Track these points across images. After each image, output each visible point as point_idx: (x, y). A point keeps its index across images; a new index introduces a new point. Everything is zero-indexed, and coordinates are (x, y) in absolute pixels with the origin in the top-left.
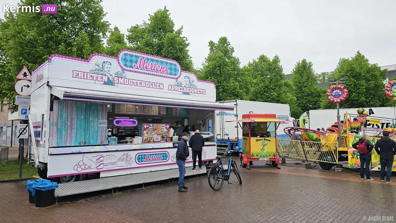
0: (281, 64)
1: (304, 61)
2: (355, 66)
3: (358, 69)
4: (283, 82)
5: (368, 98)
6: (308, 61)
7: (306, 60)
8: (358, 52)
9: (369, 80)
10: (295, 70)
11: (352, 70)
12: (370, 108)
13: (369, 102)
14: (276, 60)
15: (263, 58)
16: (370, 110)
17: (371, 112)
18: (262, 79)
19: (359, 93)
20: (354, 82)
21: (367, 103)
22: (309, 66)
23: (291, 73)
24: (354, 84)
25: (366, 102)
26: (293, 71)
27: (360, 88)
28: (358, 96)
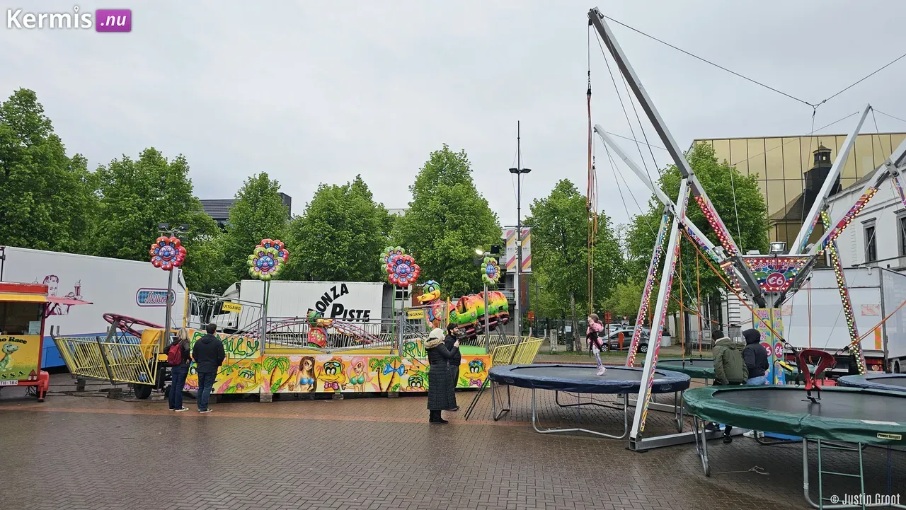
0: (188, 176)
1: (264, 177)
2: (335, 202)
3: (339, 210)
4: (190, 215)
5: (354, 263)
6: (271, 178)
7: (266, 175)
8: (358, 177)
9: (359, 232)
10: (243, 192)
11: (329, 210)
12: (342, 283)
13: (354, 271)
14: (180, 167)
15: (151, 157)
16: (343, 286)
17: (345, 290)
18: (138, 204)
19: (338, 253)
20: (330, 232)
21: (351, 272)
22: (272, 189)
23: (234, 198)
24: (330, 235)
25: (349, 271)
26: (240, 194)
27: (340, 245)
28: (337, 258)
